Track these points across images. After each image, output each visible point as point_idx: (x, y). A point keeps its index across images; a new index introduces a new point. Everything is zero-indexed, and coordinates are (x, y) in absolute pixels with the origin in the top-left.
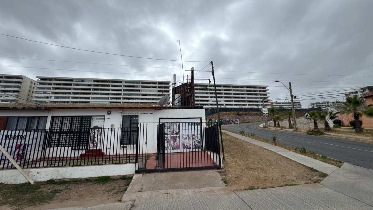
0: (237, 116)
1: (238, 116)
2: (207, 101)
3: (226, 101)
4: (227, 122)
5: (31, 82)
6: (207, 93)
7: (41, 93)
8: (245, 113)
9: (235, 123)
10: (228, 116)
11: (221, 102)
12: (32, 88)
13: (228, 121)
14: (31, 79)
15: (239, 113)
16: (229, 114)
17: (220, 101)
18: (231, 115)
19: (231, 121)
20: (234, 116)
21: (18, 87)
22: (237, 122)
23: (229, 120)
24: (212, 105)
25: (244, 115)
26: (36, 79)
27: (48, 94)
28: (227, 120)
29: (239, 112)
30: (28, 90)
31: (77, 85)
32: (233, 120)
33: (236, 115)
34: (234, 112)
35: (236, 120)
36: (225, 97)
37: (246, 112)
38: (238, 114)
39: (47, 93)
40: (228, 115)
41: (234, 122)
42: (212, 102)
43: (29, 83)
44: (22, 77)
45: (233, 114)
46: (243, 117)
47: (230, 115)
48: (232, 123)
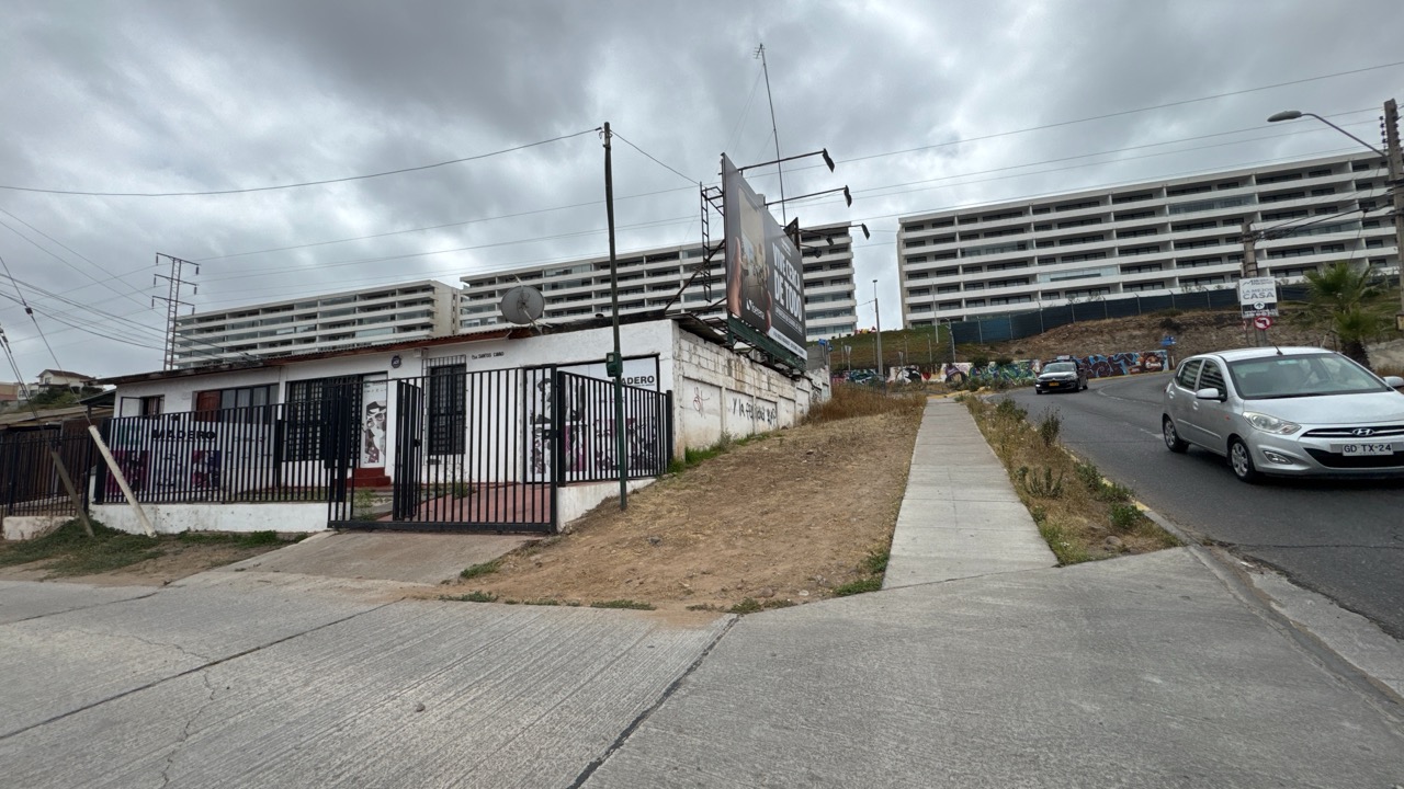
0: (1160, 334)
1: (1165, 334)
2: (1026, 280)
3: (1126, 268)
4: (1095, 367)
5: (454, 296)
6: (1022, 246)
7: (476, 324)
8: (1211, 314)
9: (1143, 369)
10: (1107, 337)
11: (1099, 275)
12: (459, 311)
13: (1102, 363)
14: (453, 288)
15: (1176, 320)
16: (1112, 331)
17: (1097, 272)
18: (1125, 334)
19: (1122, 362)
20: (1144, 336)
21: (429, 314)
22: (1159, 364)
23: (1110, 359)
24: (1048, 294)
25: (1202, 329)
26: (461, 286)
27: (491, 323)
28: (1096, 358)
29: (1174, 315)
30: (449, 320)
31: (555, 286)
32: (1130, 356)
33: (1155, 332)
34: (1144, 318)
35: (1153, 355)
36: (1124, 251)
37: (1218, 313)
38: (1168, 325)
39: (490, 320)
40: (1110, 332)
41: (1138, 363)
42: (1052, 280)
43: (450, 296)
44: (433, 285)
45: (1141, 326)
46: (1197, 336)
47: (1118, 336)
48: (1125, 369)
